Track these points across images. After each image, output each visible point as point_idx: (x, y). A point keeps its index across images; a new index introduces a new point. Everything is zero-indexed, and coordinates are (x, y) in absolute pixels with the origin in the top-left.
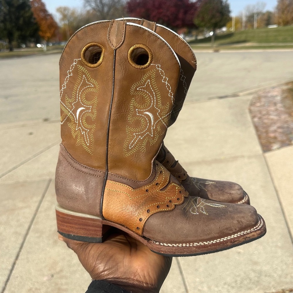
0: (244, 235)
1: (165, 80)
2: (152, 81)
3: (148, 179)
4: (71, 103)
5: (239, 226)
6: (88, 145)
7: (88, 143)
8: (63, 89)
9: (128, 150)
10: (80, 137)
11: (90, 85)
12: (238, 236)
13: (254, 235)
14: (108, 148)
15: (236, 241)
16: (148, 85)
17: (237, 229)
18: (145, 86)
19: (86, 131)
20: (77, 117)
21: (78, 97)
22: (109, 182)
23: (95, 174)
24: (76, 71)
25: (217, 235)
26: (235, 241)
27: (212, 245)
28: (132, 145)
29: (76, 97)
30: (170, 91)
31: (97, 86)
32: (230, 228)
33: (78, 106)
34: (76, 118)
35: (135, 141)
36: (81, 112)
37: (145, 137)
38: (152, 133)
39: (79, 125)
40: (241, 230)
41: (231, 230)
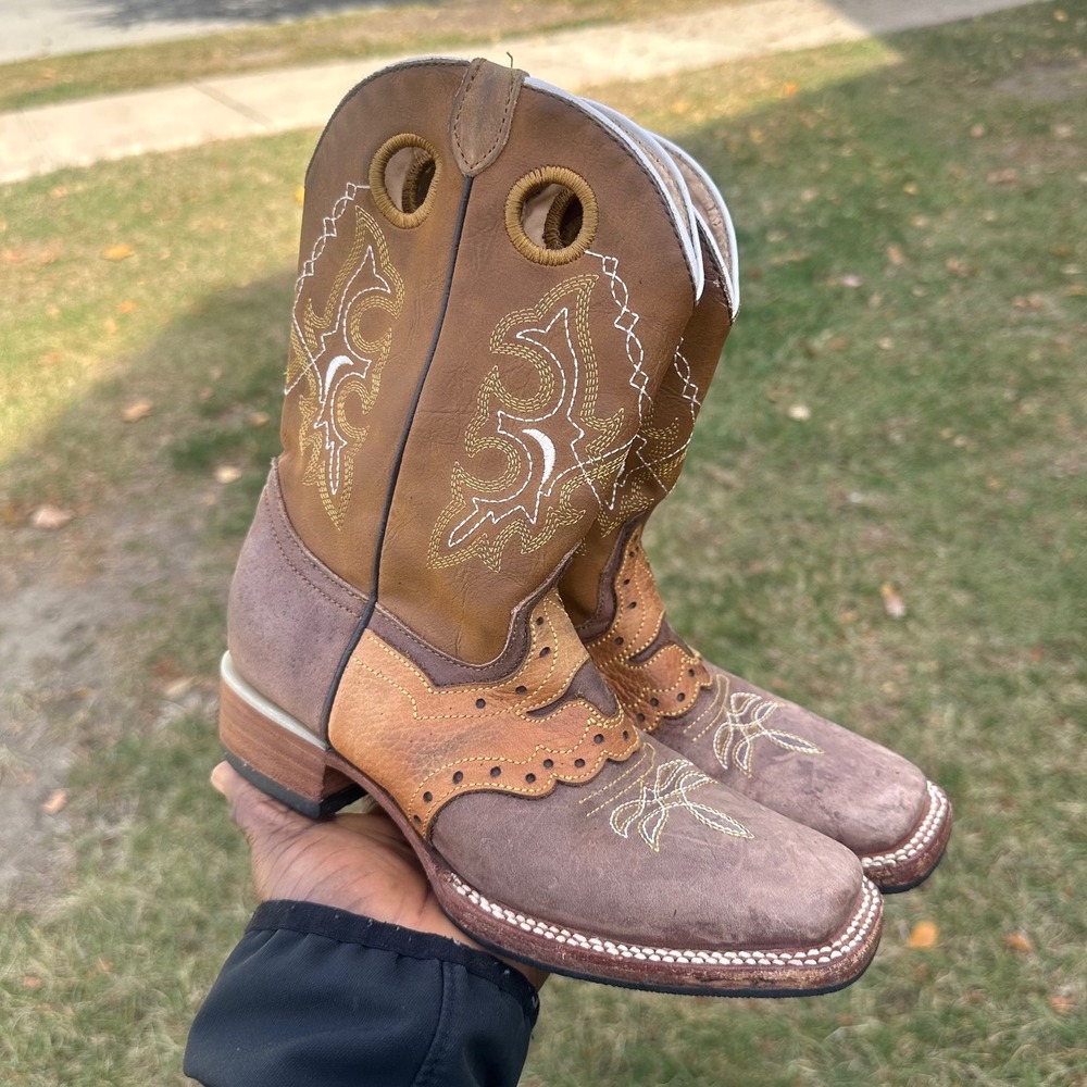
0: (757, 967)
1: (626, 320)
2: (574, 317)
3: (494, 664)
4: (317, 333)
5: (751, 930)
6: (334, 492)
7: (335, 488)
8: (304, 275)
9: (444, 550)
10: (319, 457)
11: (382, 285)
12: (732, 965)
13: (795, 981)
14: (385, 524)
15: (718, 979)
16: (558, 329)
17: (742, 938)
18: (549, 327)
19: (338, 443)
20: (328, 385)
21: (342, 317)
22: (369, 637)
23: (337, 596)
24: (348, 224)
25: (660, 934)
26: (713, 976)
27: (629, 964)
28: (458, 534)
29: (335, 312)
30: (637, 368)
31: (401, 294)
32: (713, 925)
33: (336, 347)
34: (324, 386)
35: (470, 524)
36: (342, 370)
37: (507, 521)
38: (536, 511)
39: (326, 417)
40: (754, 944)
41: (719, 934)
